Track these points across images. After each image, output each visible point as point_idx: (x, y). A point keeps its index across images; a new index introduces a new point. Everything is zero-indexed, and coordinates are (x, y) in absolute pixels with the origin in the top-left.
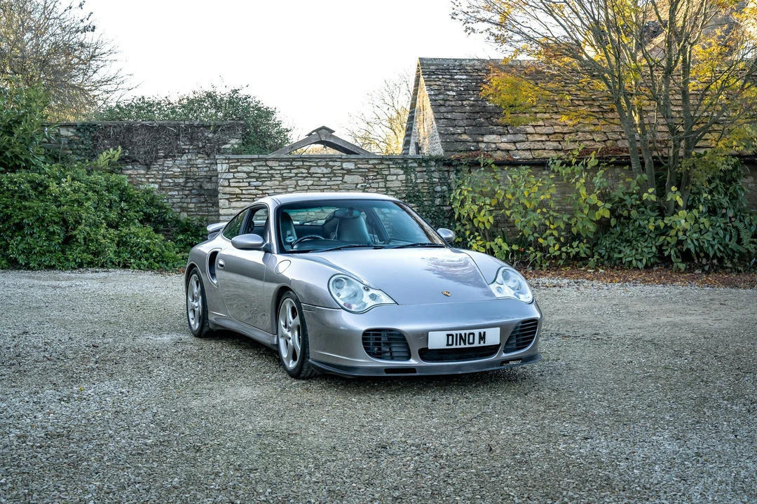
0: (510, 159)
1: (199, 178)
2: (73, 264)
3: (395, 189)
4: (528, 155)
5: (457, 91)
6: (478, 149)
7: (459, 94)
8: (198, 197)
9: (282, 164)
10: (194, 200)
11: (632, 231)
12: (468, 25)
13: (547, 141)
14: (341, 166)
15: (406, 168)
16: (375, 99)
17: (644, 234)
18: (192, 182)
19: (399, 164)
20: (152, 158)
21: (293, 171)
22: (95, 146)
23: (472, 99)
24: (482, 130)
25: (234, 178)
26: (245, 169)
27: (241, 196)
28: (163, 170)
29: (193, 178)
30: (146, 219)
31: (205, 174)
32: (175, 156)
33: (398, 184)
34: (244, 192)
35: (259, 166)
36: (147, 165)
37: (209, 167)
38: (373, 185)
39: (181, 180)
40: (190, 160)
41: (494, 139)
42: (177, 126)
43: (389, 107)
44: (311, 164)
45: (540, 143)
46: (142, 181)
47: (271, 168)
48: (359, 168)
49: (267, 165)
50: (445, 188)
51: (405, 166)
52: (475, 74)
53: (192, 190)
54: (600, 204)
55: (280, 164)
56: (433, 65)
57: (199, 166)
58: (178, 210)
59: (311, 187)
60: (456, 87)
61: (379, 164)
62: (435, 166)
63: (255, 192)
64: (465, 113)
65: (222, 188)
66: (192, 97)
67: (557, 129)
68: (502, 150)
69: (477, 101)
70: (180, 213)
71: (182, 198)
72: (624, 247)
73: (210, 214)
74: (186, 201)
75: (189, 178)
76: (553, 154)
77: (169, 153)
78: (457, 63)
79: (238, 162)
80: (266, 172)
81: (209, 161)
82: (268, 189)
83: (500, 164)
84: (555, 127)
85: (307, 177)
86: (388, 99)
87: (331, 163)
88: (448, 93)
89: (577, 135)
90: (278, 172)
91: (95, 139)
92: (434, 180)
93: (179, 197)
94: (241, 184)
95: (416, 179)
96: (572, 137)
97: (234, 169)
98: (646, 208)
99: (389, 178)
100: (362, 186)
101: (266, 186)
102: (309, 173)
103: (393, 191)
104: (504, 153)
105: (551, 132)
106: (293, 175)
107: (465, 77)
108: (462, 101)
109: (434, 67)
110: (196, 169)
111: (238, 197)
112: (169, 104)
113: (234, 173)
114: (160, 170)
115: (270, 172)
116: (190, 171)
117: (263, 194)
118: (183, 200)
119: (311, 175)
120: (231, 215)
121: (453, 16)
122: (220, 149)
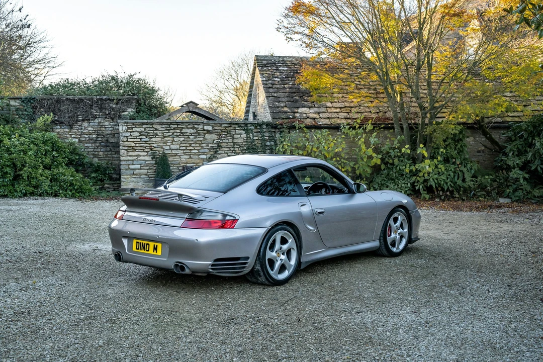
0: (316, 124)
1: (106, 135)
2: (20, 194)
3: (240, 144)
4: (327, 122)
5: (280, 78)
6: (294, 117)
7: (282, 80)
8: (105, 147)
9: (163, 126)
10: (102, 150)
11: (395, 173)
12: (288, 36)
13: (340, 112)
14: (203, 128)
15: (247, 130)
16: (225, 75)
17: (403, 175)
18: (101, 137)
19: (242, 127)
20: (74, 121)
21: (170, 131)
22: (34, 113)
23: (291, 83)
24: (298, 105)
25: (131, 135)
26: (138, 130)
27: (135, 148)
28: (82, 129)
29: (102, 135)
30: (70, 163)
31: (110, 132)
32: (89, 120)
33: (241, 140)
34: (137, 145)
35: (148, 128)
36: (70, 125)
37: (113, 128)
38: (224, 141)
39: (94, 136)
40: (100, 122)
41: (305, 111)
42: (91, 100)
43: (235, 81)
44: (183, 126)
45: (336, 114)
46: (66, 137)
47: (156, 129)
48: (215, 130)
49: (153, 127)
50: (272, 143)
51: (246, 128)
52: (292, 67)
53: (101, 143)
54: (374, 155)
56: (265, 60)
57: (106, 127)
58: (92, 156)
59: (183, 142)
60: (280, 75)
61: (228, 127)
62: (266, 128)
63: (145, 145)
64: (286, 93)
65: (122, 142)
66: (101, 79)
67: (347, 104)
68: (310, 118)
69: (294, 85)
70: (93, 158)
71: (95, 148)
72: (390, 183)
73: (113, 159)
74: (97, 150)
75: (99, 135)
76: (344, 121)
77: (85, 118)
78: (281, 59)
79: (133, 125)
80: (152, 132)
81: (113, 123)
82: (153, 144)
83: (309, 127)
84: (345, 103)
85: (180, 135)
86: (234, 75)
88: (275, 79)
89: (360, 108)
90: (161, 132)
91: (34, 108)
92: (265, 137)
93: (92, 147)
94: (135, 140)
95: (253, 137)
96: (357, 110)
97: (130, 129)
98: (404, 158)
99: (235, 136)
100: (217, 142)
101: (152, 141)
102: (182, 133)
103: (238, 145)
104: (312, 120)
105: (343, 106)
106: (171, 134)
107: (286, 69)
108: (284, 85)
109: (265, 62)
110: (104, 129)
111: (133, 149)
112: (86, 84)
113: (130, 132)
114: (79, 129)
115: (155, 132)
116: (100, 130)
117: (150, 146)
118: (95, 150)
119: (183, 134)
120: (129, 160)
121: (278, 29)
122: (121, 115)
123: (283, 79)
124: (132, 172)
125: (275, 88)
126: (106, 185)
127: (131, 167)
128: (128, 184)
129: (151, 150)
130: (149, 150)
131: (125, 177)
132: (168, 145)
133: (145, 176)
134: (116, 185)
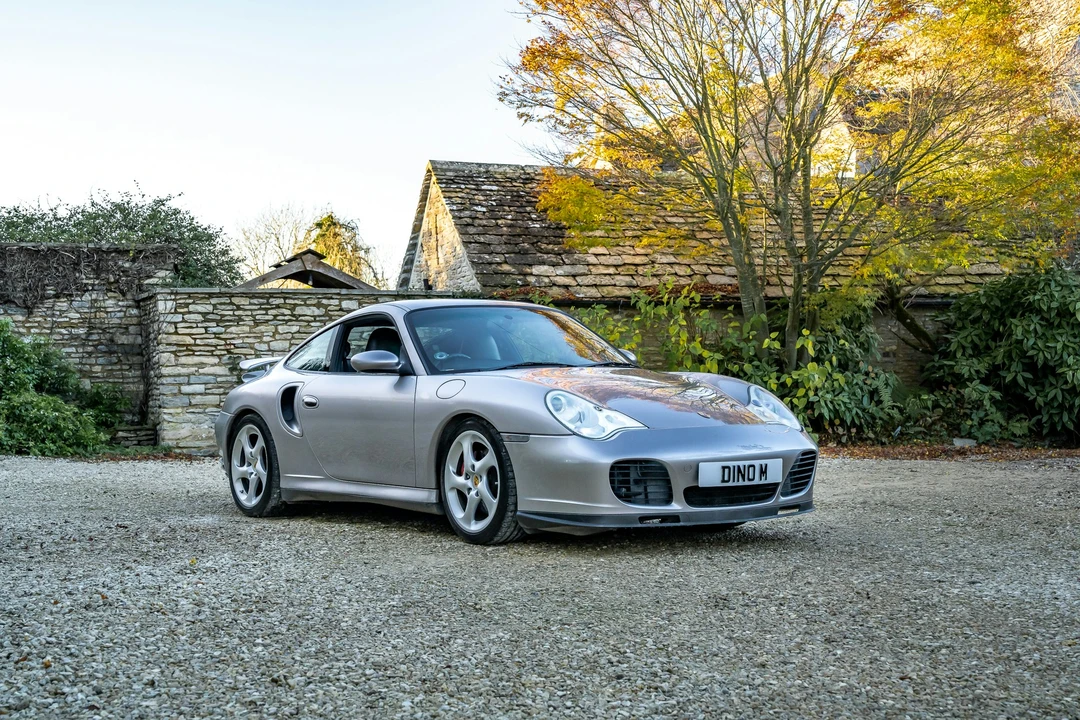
0: (572, 298)
1: (109, 328)
4: (593, 292)
5: (487, 207)
6: (526, 284)
8: (107, 355)
9: (255, 301)
10: (101, 360)
13: (616, 274)
14: (340, 305)
18: (98, 333)
20: (36, 298)
21: (270, 312)
23: (510, 217)
24: (529, 259)
25: (184, 321)
26: (200, 308)
27: (194, 348)
28: (53, 315)
29: (100, 328)
31: (118, 321)
32: (71, 295)
34: (198, 342)
35: (221, 304)
36: (27, 307)
37: (125, 312)
39: (82, 331)
40: (96, 301)
41: (546, 271)
42: (75, 250)
44: (296, 302)
45: (608, 277)
46: (19, 333)
47: (239, 308)
49: (231, 303)
52: (508, 184)
53: (98, 345)
54: (706, 354)
55: (252, 301)
56: (450, 170)
57: (109, 310)
58: (77, 375)
59: (296, 335)
60: (485, 200)
63: (214, 341)
64: (502, 235)
65: (165, 336)
66: (90, 210)
67: (629, 259)
68: (559, 286)
69: (516, 220)
70: (80, 379)
71: (83, 357)
73: (126, 380)
74: (89, 362)
75: (95, 328)
76: (627, 292)
77: (62, 290)
78: (482, 169)
79: (190, 297)
80: (231, 313)
82: (233, 338)
83: (560, 304)
84: (624, 257)
85: (290, 320)
87: (324, 301)
88: (476, 208)
89: (653, 267)
90: (249, 313)
93: (77, 355)
94: (194, 331)
96: (647, 270)
97: (183, 308)
101: (231, 333)
102: (293, 315)
104: (563, 290)
105: (620, 263)
106: (271, 317)
107: (495, 188)
108: (496, 219)
109: (451, 174)
110: (104, 315)
111: (189, 350)
112: (57, 219)
113: (184, 314)
114: (48, 316)
115: (236, 313)
116: (95, 317)
117: (226, 344)
118: (84, 361)
119: (297, 318)
120: (179, 375)
121: (502, 96)
122: (142, 285)
123: (492, 208)
124: (186, 400)
125: (480, 225)
126: (121, 434)
127: (186, 389)
128: (179, 425)
129: (229, 351)
130: (223, 352)
131: (171, 411)
132: (265, 343)
133: (215, 409)
134: (144, 433)
